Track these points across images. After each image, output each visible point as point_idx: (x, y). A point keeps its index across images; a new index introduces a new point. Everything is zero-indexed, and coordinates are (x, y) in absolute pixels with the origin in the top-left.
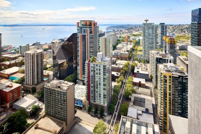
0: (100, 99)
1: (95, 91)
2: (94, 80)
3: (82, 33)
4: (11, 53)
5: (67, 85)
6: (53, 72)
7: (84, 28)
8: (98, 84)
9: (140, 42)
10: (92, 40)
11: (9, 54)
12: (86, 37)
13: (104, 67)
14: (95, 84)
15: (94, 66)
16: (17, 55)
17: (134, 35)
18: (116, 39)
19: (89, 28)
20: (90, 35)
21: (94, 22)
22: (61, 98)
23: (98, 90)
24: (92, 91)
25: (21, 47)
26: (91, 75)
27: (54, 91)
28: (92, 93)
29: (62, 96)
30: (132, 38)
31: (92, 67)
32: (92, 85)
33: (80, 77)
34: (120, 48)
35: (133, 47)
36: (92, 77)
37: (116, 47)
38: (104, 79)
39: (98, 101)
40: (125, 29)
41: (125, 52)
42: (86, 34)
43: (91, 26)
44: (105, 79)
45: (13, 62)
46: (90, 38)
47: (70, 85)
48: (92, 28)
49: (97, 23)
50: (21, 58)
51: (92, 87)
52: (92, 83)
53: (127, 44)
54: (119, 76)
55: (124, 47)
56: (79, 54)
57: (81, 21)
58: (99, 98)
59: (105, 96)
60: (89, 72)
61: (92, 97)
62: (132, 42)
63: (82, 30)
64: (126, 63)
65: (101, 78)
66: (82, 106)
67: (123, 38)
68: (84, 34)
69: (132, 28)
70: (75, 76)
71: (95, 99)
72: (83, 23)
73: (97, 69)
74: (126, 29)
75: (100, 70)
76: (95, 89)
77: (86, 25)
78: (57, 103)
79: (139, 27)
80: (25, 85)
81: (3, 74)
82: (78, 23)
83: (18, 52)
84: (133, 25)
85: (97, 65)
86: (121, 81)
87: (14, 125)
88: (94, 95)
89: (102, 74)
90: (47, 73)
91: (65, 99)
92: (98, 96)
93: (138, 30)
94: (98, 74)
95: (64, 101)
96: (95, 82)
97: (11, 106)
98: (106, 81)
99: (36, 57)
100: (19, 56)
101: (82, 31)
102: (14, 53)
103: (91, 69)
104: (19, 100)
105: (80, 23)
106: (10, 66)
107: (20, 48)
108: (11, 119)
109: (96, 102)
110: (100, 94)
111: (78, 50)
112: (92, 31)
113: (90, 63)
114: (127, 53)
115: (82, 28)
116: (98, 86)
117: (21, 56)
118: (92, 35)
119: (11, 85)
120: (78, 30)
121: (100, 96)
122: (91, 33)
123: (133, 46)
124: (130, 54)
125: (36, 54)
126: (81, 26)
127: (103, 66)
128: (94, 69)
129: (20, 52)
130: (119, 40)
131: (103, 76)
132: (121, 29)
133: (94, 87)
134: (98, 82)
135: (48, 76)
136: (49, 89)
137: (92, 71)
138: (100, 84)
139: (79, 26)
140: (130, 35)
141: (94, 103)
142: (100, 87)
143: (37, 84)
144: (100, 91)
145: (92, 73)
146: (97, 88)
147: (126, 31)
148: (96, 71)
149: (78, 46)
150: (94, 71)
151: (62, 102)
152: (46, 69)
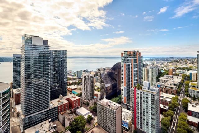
0: (147, 128)
1: (141, 118)
2: (141, 107)
3: (126, 62)
4: (72, 75)
5: (115, 106)
6: (101, 93)
7: (128, 57)
8: (146, 112)
9: (192, 77)
10: (137, 69)
11: (70, 76)
12: (130, 65)
13: (153, 96)
14: (142, 111)
15: (141, 93)
16: (75, 77)
17: (181, 69)
18: (158, 71)
19: (133, 57)
20: (134, 64)
21: (138, 52)
22: (111, 115)
23: (145, 118)
24: (138, 117)
25: (77, 71)
26: (137, 101)
27: (105, 108)
28: (138, 119)
29: (112, 114)
30: (178, 71)
31: (138, 94)
32: (138, 111)
33: (124, 101)
34: (164, 81)
35: (182, 82)
36: (138, 103)
37: (159, 79)
38: (152, 108)
39: (146, 128)
40: (167, 62)
41: (171, 85)
42: (131, 63)
43: (135, 56)
44: (154, 108)
45: (74, 81)
46: (134, 67)
47: (118, 106)
48: (136, 58)
49: (141, 53)
50: (78, 80)
51: (138, 113)
52: (138, 109)
53: (172, 77)
54: (167, 109)
55: (168, 80)
56: (124, 81)
57: (124, 51)
58: (146, 126)
59: (154, 126)
60: (135, 99)
61: (138, 123)
62: (179, 75)
63: (126, 59)
64: (173, 97)
65: (149, 107)
66: (127, 128)
67: (165, 70)
68: (128, 63)
69: (177, 61)
70: (119, 100)
71: (141, 125)
72: (127, 53)
73: (144, 97)
74: (169, 62)
75: (147, 98)
76: (142, 116)
77: (130, 55)
78: (107, 118)
79: (188, 60)
80: (82, 99)
81: (69, 88)
82: (122, 53)
83: (76, 75)
84: (177, 58)
85: (144, 93)
86: (170, 116)
87: (78, 125)
88: (141, 121)
89: (150, 103)
90: (96, 93)
91: (115, 117)
92: (146, 124)
93: (186, 63)
94: (146, 102)
95: (114, 119)
96: (142, 109)
97: (75, 112)
98: (155, 111)
99: (89, 79)
100: (76, 78)
101: (126, 61)
102: (73, 76)
103: (137, 96)
104: (79, 108)
105: (124, 53)
106: (72, 84)
107: (77, 73)
108: (77, 120)
109: (143, 129)
110: (147, 122)
111: (122, 77)
112: (136, 61)
113: (136, 90)
114: (175, 87)
115: (126, 58)
116: (146, 114)
117: (78, 78)
118: (136, 64)
119: (74, 97)
120: (122, 59)
121: (147, 125)
122: (135, 62)
123: (182, 80)
124: (178, 89)
125: (89, 77)
126: (125, 56)
127: (151, 95)
128: (140, 96)
129: (77, 76)
130: (161, 73)
131: (152, 105)
132: (162, 62)
133: (141, 113)
134: (146, 110)
135: (97, 95)
136: (101, 105)
137: (138, 97)
138: (147, 112)
139: (124, 56)
140: (175, 68)
141: (140, 129)
142: (148, 116)
143: (90, 100)
144: (147, 120)
145: (138, 100)
146: (144, 115)
147: (168, 64)
148: (143, 99)
149: (122, 74)
150: (141, 98)
151: (112, 119)
152: (95, 90)
